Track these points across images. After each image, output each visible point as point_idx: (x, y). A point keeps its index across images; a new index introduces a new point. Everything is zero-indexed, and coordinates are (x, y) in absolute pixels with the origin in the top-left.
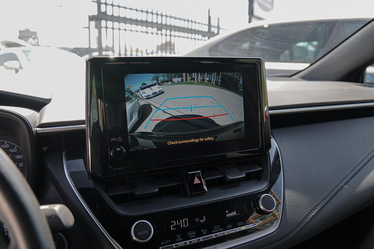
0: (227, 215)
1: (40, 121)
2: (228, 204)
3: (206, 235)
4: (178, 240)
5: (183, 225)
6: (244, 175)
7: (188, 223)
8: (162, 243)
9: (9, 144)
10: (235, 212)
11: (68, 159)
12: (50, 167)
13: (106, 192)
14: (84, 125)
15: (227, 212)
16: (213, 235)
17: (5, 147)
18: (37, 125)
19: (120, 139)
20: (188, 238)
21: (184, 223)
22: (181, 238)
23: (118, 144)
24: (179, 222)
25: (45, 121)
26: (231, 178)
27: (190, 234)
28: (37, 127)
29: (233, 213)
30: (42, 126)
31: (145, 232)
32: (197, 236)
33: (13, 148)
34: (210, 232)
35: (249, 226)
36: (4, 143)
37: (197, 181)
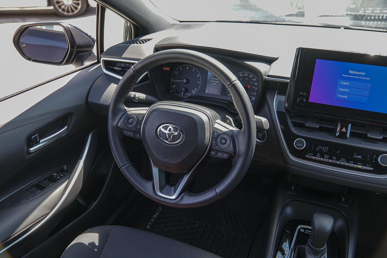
0: (354, 156)
1: (268, 73)
2: (358, 150)
3: (335, 160)
4: (317, 156)
5: (324, 150)
6: (381, 138)
7: (327, 150)
8: (308, 154)
9: (253, 76)
10: (360, 157)
11: (278, 94)
12: (268, 97)
13: (291, 118)
14: (289, 80)
15: (355, 154)
16: (338, 162)
17: (251, 77)
18: (266, 75)
19: (305, 94)
20: (324, 157)
21: (325, 149)
22: (319, 155)
23: (302, 96)
24: (323, 148)
25: (270, 74)
26: (370, 136)
27: (326, 156)
28: (267, 76)
29: (359, 156)
30: (268, 76)
31: (301, 145)
32: (329, 158)
33: (254, 78)
34: (337, 160)
35: (364, 167)
36: (250, 75)
37: (344, 130)
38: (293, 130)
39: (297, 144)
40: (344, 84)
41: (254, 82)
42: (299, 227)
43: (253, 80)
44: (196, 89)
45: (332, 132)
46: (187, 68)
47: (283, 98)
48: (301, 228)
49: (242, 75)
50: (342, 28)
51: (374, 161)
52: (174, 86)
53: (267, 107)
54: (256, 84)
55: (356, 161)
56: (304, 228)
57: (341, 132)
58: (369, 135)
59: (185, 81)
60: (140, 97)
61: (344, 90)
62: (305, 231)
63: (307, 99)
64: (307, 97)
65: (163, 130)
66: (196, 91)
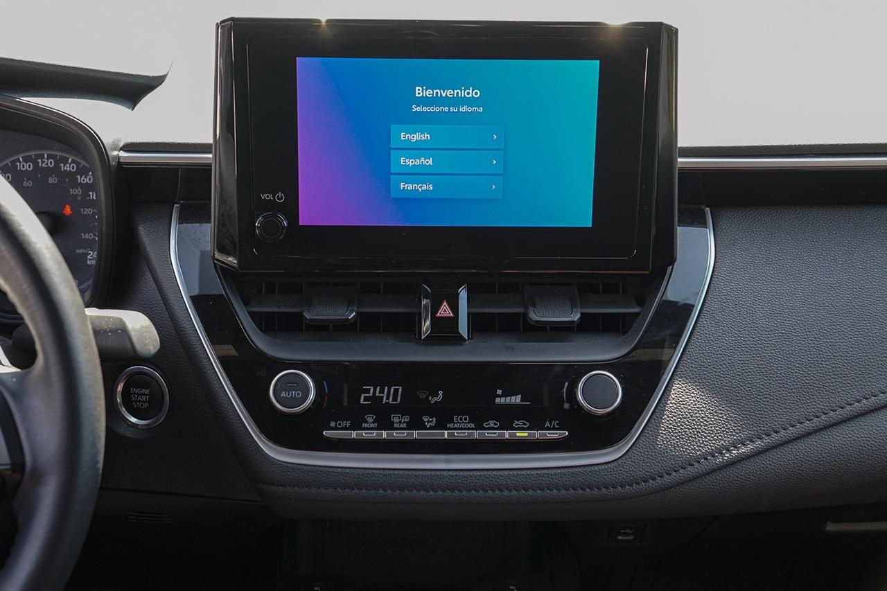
0: (497, 400)
2: (507, 375)
3: (431, 428)
4: (366, 425)
5: (388, 398)
6: (576, 317)
7: (399, 398)
8: (333, 424)
9: (78, 164)
10: (519, 397)
11: (183, 219)
12: (144, 233)
13: (246, 303)
14: (211, 156)
15: (499, 392)
16: (446, 432)
17: (68, 169)
18: (121, 145)
19: (280, 197)
20: (390, 427)
21: (390, 395)
22: (373, 423)
23: (273, 206)
24: (382, 391)
26: (538, 318)
27: (396, 420)
28: (121, 149)
29: (513, 398)
30: (129, 147)
31: (297, 394)
32: (410, 426)
33: (83, 172)
34: (441, 426)
35: (538, 434)
36: (65, 161)
37: (445, 311)
38: (260, 341)
39: (283, 394)
40: (414, 138)
41: (87, 188)
43: (82, 180)
45: (405, 327)
47: (205, 233)
49: (28, 167)
51: (566, 406)
53: (148, 276)
54: (92, 195)
55: (507, 417)
57: (435, 320)
58: (534, 316)
61: (418, 162)
63: (293, 214)
64: (291, 209)
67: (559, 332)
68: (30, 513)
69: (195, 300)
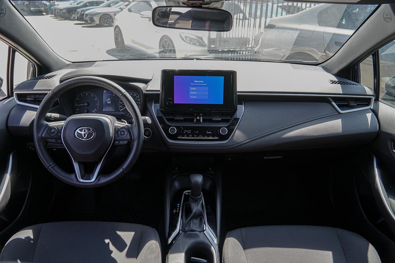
0: (207, 133)
1: (146, 88)
2: (209, 129)
6: (220, 119)
8: (179, 136)
9: (136, 94)
11: (154, 103)
13: (165, 117)
15: (207, 131)
16: (198, 138)
19: (171, 99)
20: (189, 137)
21: (189, 132)
22: (186, 136)
23: (169, 100)
25: (148, 89)
27: (190, 135)
28: (145, 91)
29: (210, 132)
30: (147, 91)
31: (174, 131)
32: (192, 137)
33: (137, 96)
34: (197, 136)
35: (213, 138)
36: (134, 94)
37: (198, 118)
38: (167, 122)
39: (171, 131)
40: (193, 89)
41: (138, 98)
42: (185, 192)
43: (137, 97)
44: (95, 109)
45: (192, 121)
46: (87, 95)
47: (158, 105)
48: (186, 192)
50: (195, 59)
51: (218, 134)
52: (78, 109)
53: (149, 112)
54: (139, 100)
55: (208, 135)
56: (188, 192)
57: (197, 120)
58: (213, 119)
59: (86, 104)
60: (55, 116)
61: (194, 93)
62: (189, 193)
63: (173, 102)
64: (173, 101)
65: (79, 132)
66: (96, 111)
67: (218, 122)
68: (133, 146)
69: (157, 117)
